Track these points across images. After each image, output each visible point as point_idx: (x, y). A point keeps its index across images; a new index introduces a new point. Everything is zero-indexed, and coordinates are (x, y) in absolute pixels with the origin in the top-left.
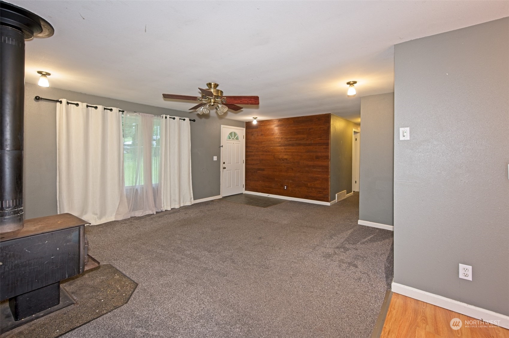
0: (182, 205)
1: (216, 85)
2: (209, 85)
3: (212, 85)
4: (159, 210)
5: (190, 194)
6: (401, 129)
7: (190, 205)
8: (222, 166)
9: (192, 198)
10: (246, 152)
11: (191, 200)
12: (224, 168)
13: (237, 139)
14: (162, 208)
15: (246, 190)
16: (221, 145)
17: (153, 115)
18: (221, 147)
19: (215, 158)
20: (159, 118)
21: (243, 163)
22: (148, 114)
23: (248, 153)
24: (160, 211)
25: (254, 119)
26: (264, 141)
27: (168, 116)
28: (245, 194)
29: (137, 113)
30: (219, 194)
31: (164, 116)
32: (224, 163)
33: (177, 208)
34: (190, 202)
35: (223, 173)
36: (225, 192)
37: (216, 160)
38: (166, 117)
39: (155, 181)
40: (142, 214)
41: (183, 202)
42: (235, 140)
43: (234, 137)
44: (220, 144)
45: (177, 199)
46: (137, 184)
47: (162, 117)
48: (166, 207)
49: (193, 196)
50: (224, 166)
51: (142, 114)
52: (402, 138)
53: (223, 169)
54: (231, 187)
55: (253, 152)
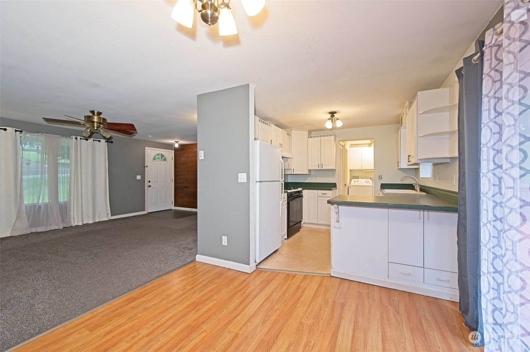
0: (97, 220)
1: (99, 114)
2: (93, 112)
3: (96, 113)
4: (68, 225)
5: (107, 210)
6: (200, 152)
7: (107, 220)
8: (147, 184)
9: (109, 214)
10: (175, 172)
11: (108, 216)
12: (150, 186)
13: (165, 160)
14: (71, 223)
15: (175, 206)
16: (146, 166)
17: (60, 136)
18: (146, 167)
19: (139, 177)
20: (68, 139)
21: (172, 182)
22: (53, 135)
23: (177, 173)
24: (70, 226)
25: (175, 142)
26: (188, 163)
27: (79, 138)
28: (174, 210)
29: (38, 134)
30: (145, 210)
31: (74, 137)
32: (149, 182)
33: (90, 223)
34: (107, 217)
35: (148, 192)
36: (150, 208)
37: (140, 179)
38: (76, 138)
39: (62, 198)
40: (45, 229)
41: (99, 217)
42: (163, 161)
43: (162, 159)
44: (145, 164)
45: (91, 214)
46: (40, 202)
47: (71, 138)
48: (76, 221)
49: (110, 212)
50: (149, 184)
51: (46, 134)
52: (200, 158)
53: (148, 187)
54: (158, 203)
55: (180, 172)
